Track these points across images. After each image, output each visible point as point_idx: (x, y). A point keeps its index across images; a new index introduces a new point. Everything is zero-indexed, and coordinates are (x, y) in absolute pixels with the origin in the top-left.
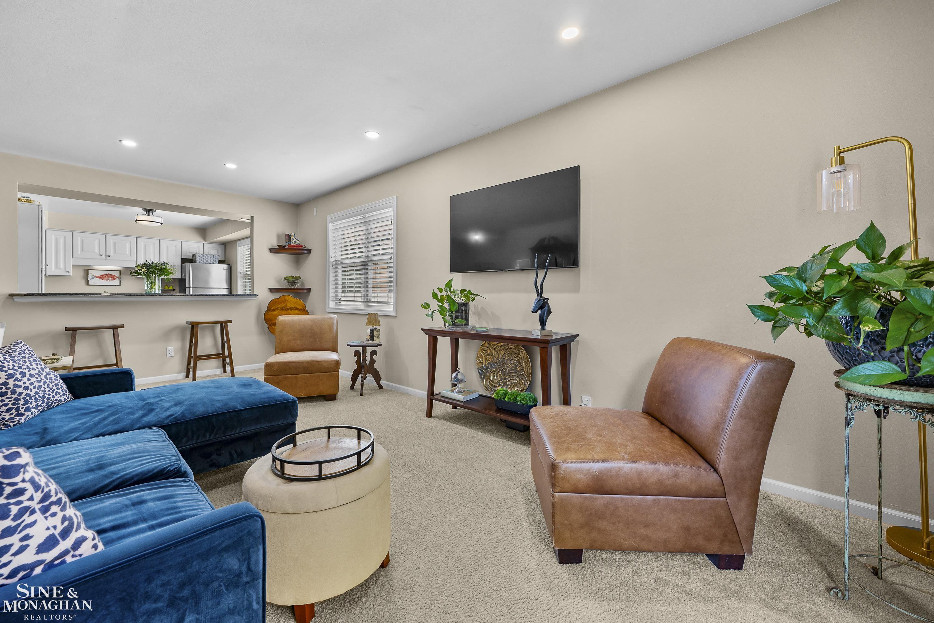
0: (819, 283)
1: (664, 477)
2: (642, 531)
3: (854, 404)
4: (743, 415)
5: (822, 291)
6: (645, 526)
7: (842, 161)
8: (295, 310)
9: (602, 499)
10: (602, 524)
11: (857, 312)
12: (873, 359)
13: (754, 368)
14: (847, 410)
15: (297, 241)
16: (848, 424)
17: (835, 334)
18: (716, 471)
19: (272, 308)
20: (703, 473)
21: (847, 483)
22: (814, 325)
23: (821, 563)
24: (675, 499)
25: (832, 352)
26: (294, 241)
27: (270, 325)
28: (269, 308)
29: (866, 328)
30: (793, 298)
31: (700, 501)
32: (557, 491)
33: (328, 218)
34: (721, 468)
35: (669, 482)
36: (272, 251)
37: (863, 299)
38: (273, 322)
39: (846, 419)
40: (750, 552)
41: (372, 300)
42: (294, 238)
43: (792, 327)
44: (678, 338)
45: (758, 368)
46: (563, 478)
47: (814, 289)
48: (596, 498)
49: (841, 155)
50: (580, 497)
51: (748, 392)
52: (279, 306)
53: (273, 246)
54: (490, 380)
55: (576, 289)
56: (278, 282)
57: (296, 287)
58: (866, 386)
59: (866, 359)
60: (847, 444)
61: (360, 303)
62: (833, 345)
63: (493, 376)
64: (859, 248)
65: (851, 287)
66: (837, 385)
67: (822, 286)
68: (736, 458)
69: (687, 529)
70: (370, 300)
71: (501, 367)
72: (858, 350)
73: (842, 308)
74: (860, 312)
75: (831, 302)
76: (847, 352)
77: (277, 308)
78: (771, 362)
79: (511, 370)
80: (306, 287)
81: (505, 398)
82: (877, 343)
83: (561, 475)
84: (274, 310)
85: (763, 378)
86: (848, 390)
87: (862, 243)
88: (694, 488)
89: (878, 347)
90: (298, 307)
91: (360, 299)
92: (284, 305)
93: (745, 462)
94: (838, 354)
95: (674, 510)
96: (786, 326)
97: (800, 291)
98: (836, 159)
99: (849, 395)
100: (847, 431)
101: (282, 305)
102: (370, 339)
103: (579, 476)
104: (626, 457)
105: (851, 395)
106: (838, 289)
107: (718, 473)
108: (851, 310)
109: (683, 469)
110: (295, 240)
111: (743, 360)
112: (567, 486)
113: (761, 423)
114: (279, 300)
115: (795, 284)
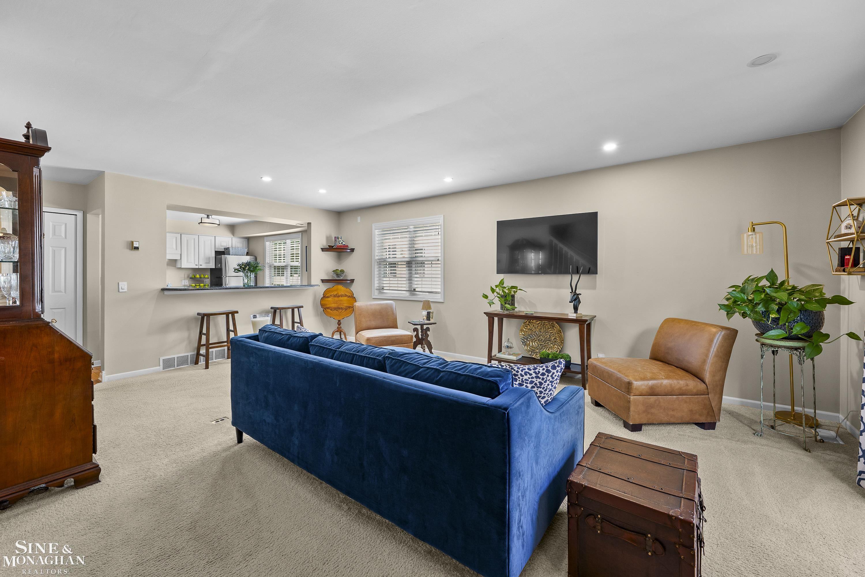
0: (751, 296)
1: (682, 386)
2: (671, 413)
3: (765, 349)
4: (716, 356)
5: (753, 299)
6: (673, 411)
7: (754, 230)
8: (345, 296)
9: (653, 398)
10: (653, 411)
11: (768, 309)
12: (774, 328)
13: (721, 333)
14: (762, 352)
15: (343, 242)
16: (762, 358)
17: (758, 318)
18: (704, 383)
19: (327, 296)
20: (699, 384)
21: (762, 384)
22: (750, 314)
23: (748, 426)
24: (686, 397)
25: (755, 326)
26: (340, 243)
27: (325, 309)
28: (324, 296)
29: (772, 316)
30: (739, 301)
31: (697, 397)
32: (632, 395)
33: (373, 226)
34: (707, 381)
35: (684, 388)
36: (323, 250)
37: (771, 304)
38: (327, 306)
39: (762, 355)
40: (719, 420)
41: (416, 290)
42: (341, 240)
43: (737, 314)
44: (669, 318)
45: (723, 333)
46: (636, 389)
47: (750, 298)
48: (650, 398)
49: (754, 226)
50: (643, 398)
51: (718, 345)
52: (332, 294)
53: (324, 246)
54: (530, 346)
55: (594, 287)
56: (327, 274)
57: (341, 278)
58: (771, 340)
59: (772, 329)
60: (762, 367)
61: (405, 292)
62: (756, 322)
63: (532, 343)
64: (767, 280)
65: (765, 298)
66: (757, 340)
67: (753, 297)
68: (714, 376)
69: (691, 411)
70: (414, 289)
71: (538, 337)
72: (768, 324)
73: (762, 307)
74: (770, 309)
75: (757, 304)
76: (763, 326)
77: (331, 295)
78: (728, 330)
79: (546, 339)
80: (349, 279)
81: (548, 357)
82: (776, 322)
83: (635, 387)
84: (328, 297)
85: (725, 338)
86: (762, 342)
87: (768, 278)
88: (695, 391)
89: (776, 323)
90: (347, 294)
91: (405, 289)
92: (336, 293)
93: (717, 378)
94: (758, 326)
95: (686, 402)
96: (734, 313)
97: (744, 299)
98: (751, 228)
99: (763, 344)
100: (762, 361)
101: (335, 293)
102: (427, 319)
103: (643, 387)
104: (663, 377)
105: (764, 344)
106: (760, 299)
107: (705, 384)
108: (765, 308)
109: (690, 382)
110: (342, 241)
111: (714, 330)
112: (637, 393)
113: (724, 359)
114: (333, 289)
115: (742, 296)
